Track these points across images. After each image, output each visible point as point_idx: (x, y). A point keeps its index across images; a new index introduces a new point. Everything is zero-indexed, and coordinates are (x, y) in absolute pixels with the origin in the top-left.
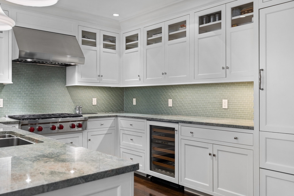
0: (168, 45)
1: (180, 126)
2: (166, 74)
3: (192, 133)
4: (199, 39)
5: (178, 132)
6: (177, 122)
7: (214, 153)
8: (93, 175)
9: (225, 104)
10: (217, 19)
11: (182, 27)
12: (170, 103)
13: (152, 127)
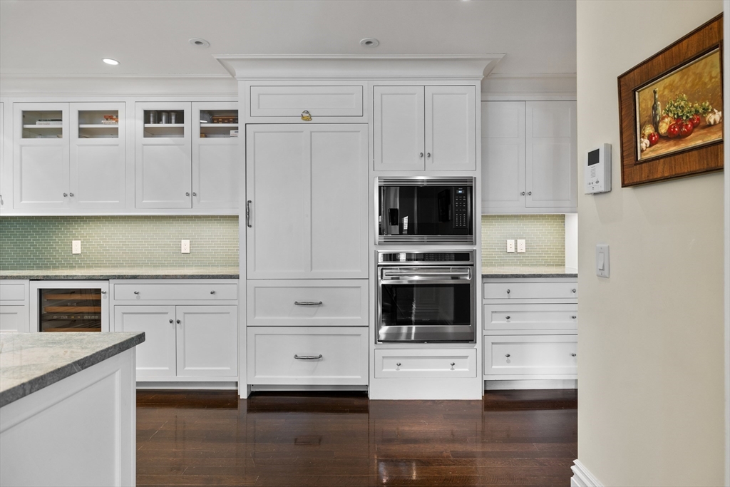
0: (78, 146)
1: (112, 285)
2: (72, 195)
3: (138, 293)
4: (144, 145)
5: (107, 295)
6: (106, 278)
7: (178, 319)
8: (91, 356)
9: (185, 246)
10: (173, 121)
11: (107, 120)
12: (77, 247)
13: (43, 292)
